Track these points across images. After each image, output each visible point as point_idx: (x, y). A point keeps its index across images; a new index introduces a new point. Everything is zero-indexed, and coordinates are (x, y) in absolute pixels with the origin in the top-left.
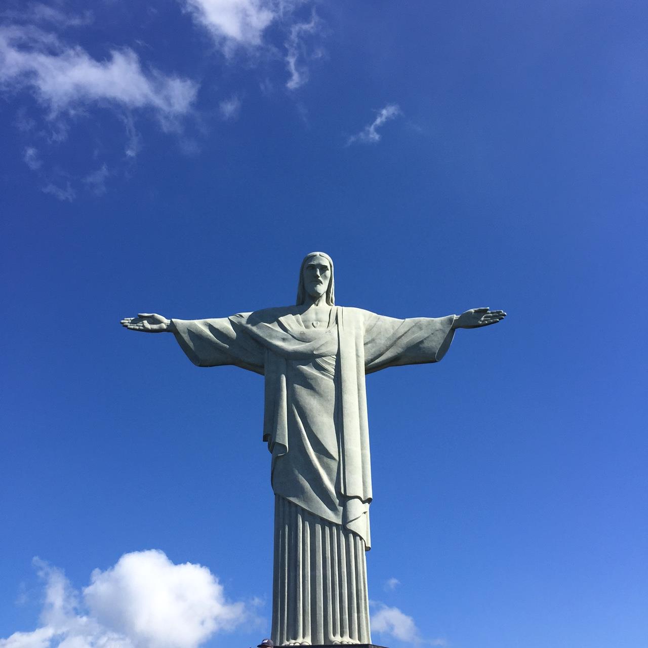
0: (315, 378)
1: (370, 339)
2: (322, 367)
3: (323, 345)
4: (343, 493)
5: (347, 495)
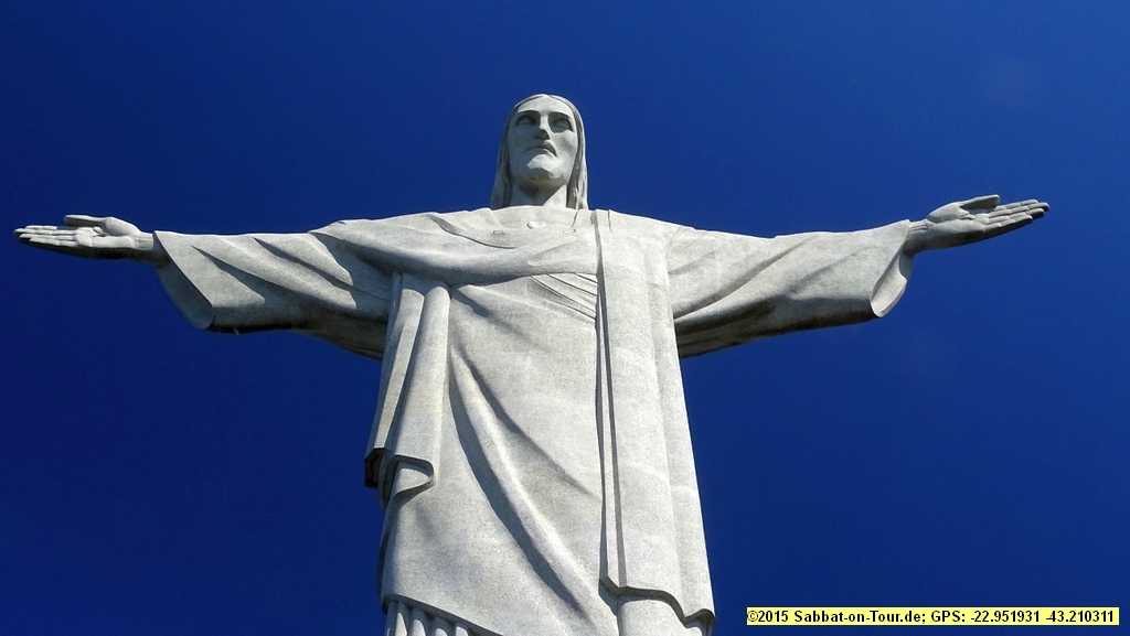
0: (527, 315)
1: (686, 262)
2: (551, 293)
3: (555, 249)
4: (616, 580)
5: (630, 586)
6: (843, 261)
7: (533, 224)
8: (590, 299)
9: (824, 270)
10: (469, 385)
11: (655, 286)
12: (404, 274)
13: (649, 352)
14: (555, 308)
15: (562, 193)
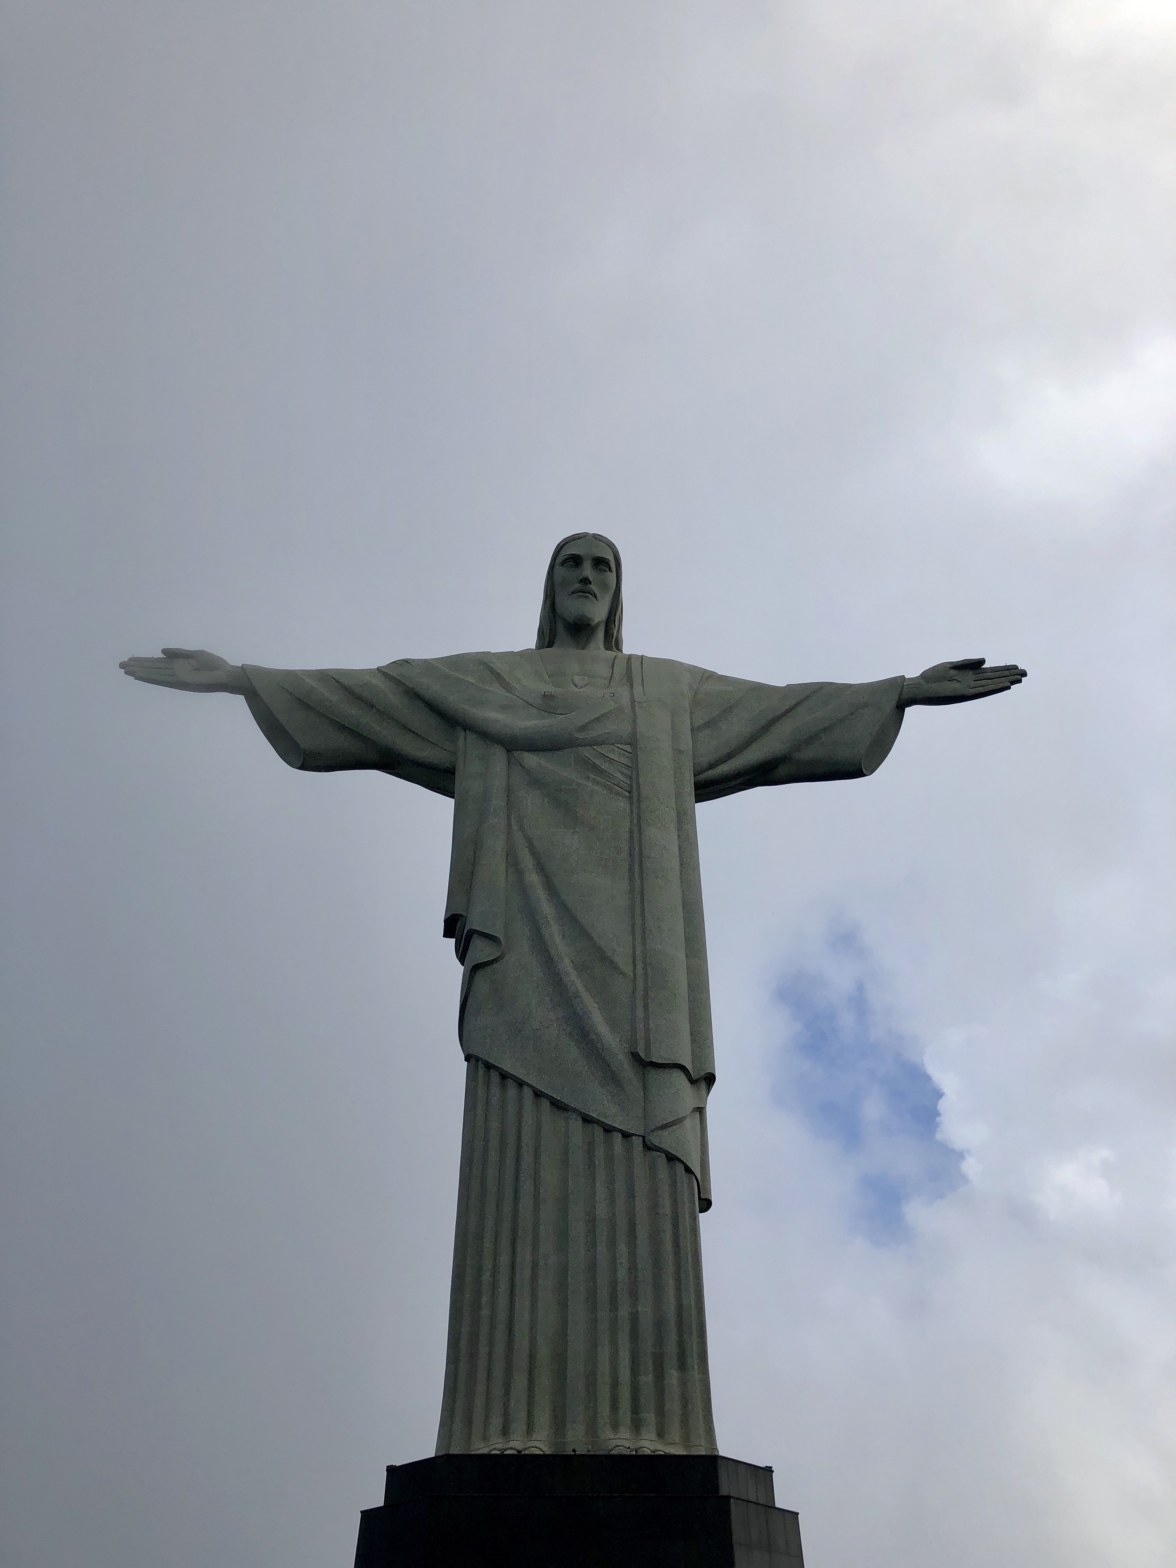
1: (705, 720)
2: (594, 766)
3: (597, 720)
4: (642, 1055)
5: (653, 1061)
6: (842, 721)
7: (577, 679)
8: (624, 770)
9: (825, 730)
10: (527, 861)
11: (680, 752)
12: (467, 731)
13: (673, 828)
14: (598, 783)
15: (600, 634)
